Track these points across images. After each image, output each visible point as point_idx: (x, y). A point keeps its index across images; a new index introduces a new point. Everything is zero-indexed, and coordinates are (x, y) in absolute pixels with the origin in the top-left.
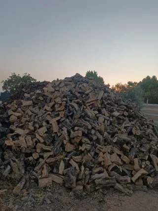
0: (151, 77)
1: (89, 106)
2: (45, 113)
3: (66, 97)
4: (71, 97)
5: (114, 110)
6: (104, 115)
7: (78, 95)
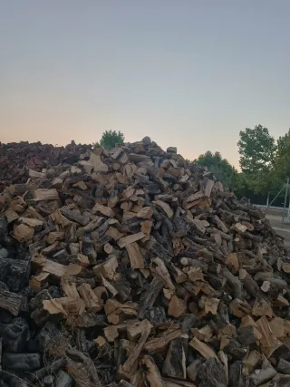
0: (213, 153)
1: (190, 209)
2: (103, 222)
3: (142, 188)
4: (151, 188)
5: (236, 219)
6: (220, 229)
7: (165, 184)
